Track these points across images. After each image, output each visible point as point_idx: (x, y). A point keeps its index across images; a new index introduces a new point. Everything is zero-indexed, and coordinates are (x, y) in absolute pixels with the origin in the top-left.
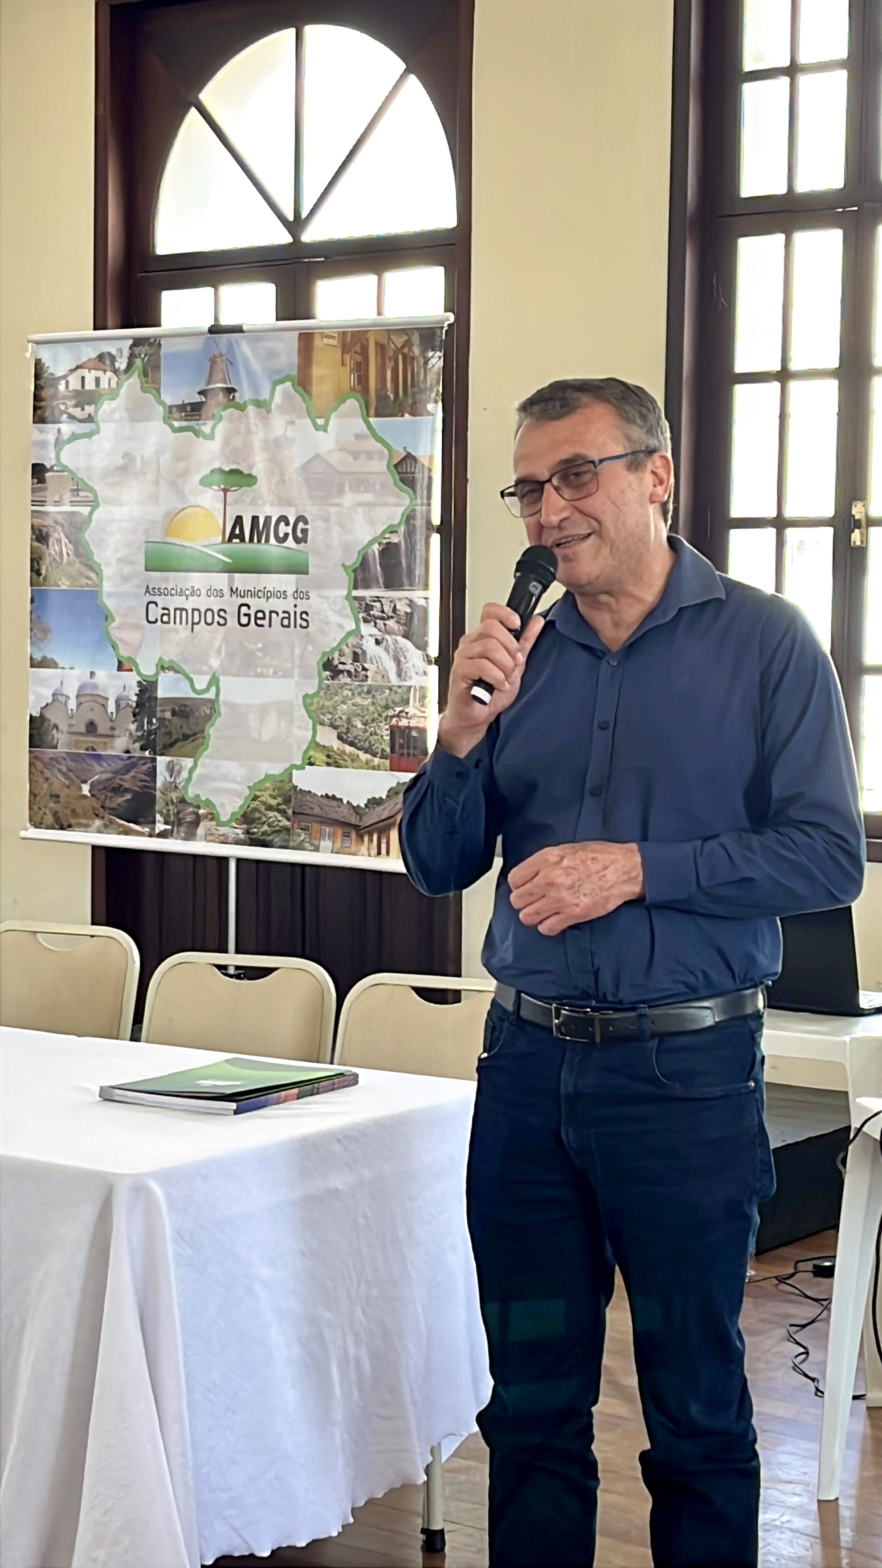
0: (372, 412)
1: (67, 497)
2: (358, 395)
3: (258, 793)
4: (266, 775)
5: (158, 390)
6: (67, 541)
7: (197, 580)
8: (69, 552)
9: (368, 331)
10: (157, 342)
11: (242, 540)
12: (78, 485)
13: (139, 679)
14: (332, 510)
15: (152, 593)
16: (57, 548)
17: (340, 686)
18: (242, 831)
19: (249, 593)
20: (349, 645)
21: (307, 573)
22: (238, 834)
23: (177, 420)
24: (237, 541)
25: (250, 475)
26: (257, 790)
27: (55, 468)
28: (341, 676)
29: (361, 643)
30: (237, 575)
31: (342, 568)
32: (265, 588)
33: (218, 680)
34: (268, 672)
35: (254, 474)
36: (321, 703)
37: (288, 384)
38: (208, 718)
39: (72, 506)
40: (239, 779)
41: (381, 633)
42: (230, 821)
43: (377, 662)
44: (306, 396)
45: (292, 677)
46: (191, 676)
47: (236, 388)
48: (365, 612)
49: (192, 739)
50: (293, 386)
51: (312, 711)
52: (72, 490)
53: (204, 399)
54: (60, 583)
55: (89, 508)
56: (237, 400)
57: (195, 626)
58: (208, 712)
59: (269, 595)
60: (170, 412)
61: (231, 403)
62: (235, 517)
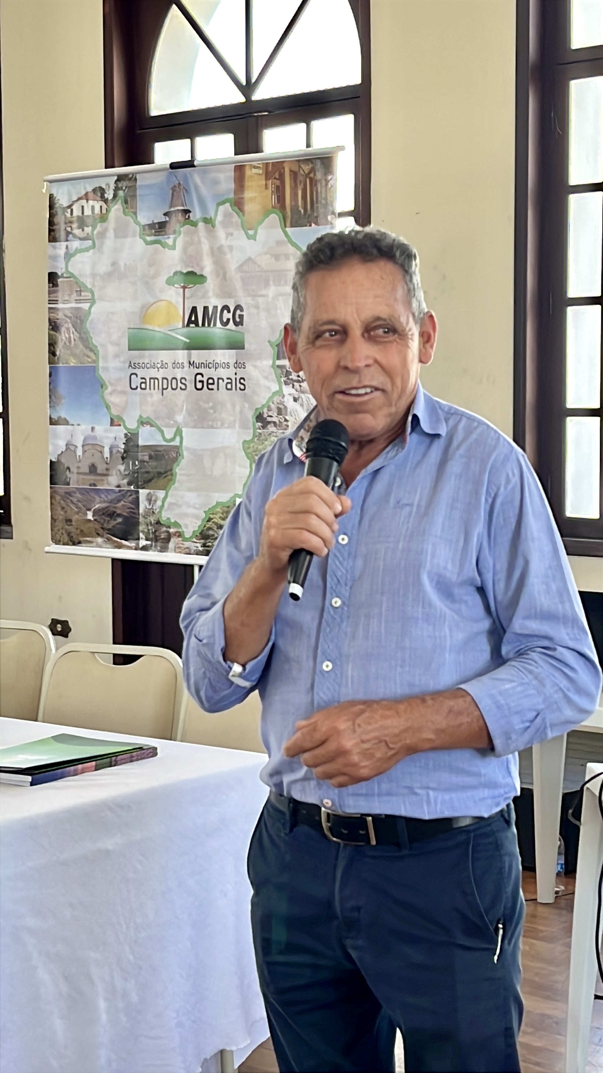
0: (288, 223)
1: (74, 296)
2: (278, 211)
3: (212, 516)
4: (217, 502)
5: (135, 213)
6: (74, 330)
7: (165, 356)
8: (76, 338)
9: (284, 162)
10: (134, 177)
11: (197, 325)
12: (80, 288)
13: (126, 432)
14: (260, 300)
15: (133, 366)
16: (67, 335)
17: (268, 433)
18: (201, 544)
19: (203, 365)
20: (275, 402)
21: (243, 348)
22: (197, 547)
23: (149, 235)
24: (194, 325)
25: (202, 276)
26: (210, 514)
27: (65, 275)
28: (269, 426)
29: (282, 400)
30: (193, 351)
31: (268, 343)
32: (214, 361)
33: (182, 431)
34: (217, 424)
35: (204, 275)
36: (256, 447)
37: (228, 205)
38: (175, 460)
39: (77, 303)
40: (197, 506)
41: (297, 393)
42: (191, 537)
43: (295, 415)
44: (241, 213)
45: (235, 429)
46: (162, 428)
47: (190, 210)
48: (286, 377)
49: (164, 475)
50: (231, 206)
51: (250, 453)
52: (77, 291)
53: (168, 219)
54: (69, 362)
55: (89, 304)
56: (191, 218)
57: (164, 391)
58: (175, 455)
59: (217, 367)
60: (144, 230)
61: (187, 220)
62: (191, 308)
